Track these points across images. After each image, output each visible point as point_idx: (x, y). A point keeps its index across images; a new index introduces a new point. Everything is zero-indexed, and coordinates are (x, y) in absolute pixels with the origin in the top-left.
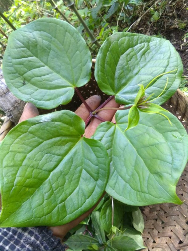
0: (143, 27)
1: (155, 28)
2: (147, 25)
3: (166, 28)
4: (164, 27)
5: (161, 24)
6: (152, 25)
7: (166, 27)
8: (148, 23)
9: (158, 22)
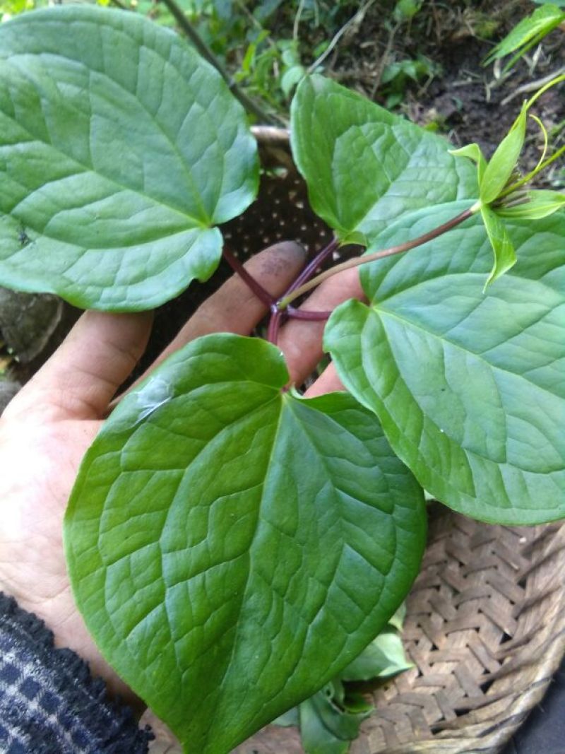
0: (373, 39)
1: (408, 40)
2: (386, 32)
3: (440, 37)
4: (436, 36)
5: (425, 27)
6: (400, 31)
7: (442, 34)
8: (387, 25)
9: (415, 21)
